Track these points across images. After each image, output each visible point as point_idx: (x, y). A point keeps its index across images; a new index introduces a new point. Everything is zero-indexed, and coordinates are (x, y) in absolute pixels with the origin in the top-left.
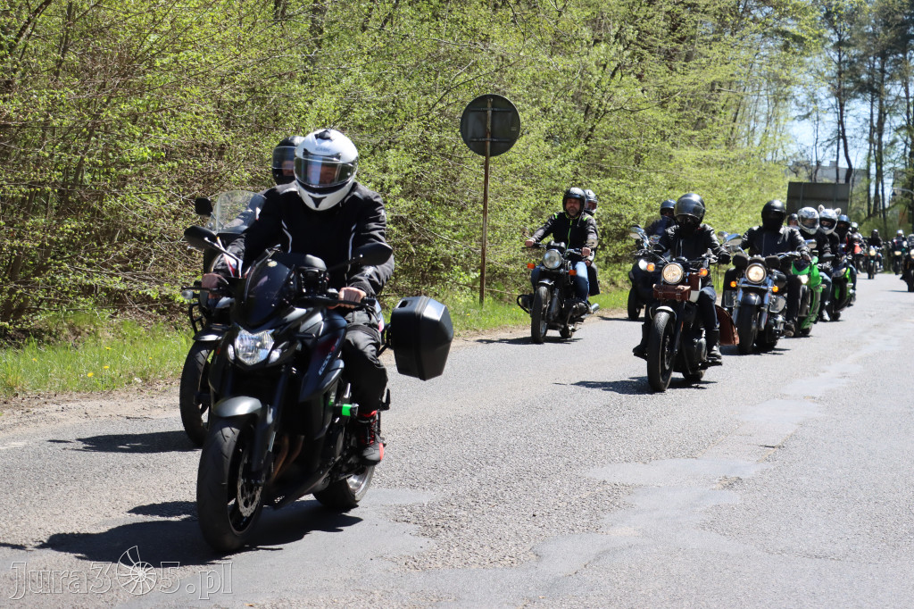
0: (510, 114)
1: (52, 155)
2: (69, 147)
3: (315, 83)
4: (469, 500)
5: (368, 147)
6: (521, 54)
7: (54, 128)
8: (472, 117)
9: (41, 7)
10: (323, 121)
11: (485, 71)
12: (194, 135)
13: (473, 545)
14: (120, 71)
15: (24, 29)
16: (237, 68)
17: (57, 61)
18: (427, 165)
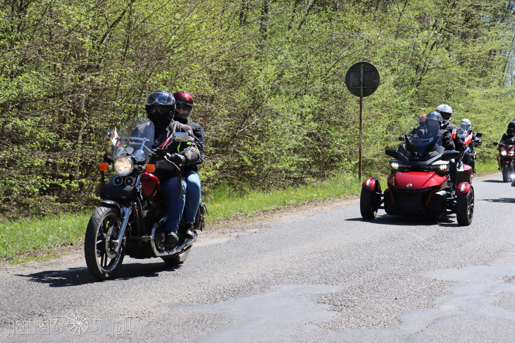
0: (374, 73)
1: (121, 105)
2: (130, 99)
3: (263, 59)
4: (359, 291)
5: (293, 94)
6: (379, 38)
7: (121, 90)
8: (352, 75)
9: (114, 23)
10: (268, 80)
11: (358, 49)
12: (197, 90)
13: (363, 316)
14: (156, 58)
15: (105, 36)
16: (220, 52)
17: (123, 53)
18: (327, 103)
